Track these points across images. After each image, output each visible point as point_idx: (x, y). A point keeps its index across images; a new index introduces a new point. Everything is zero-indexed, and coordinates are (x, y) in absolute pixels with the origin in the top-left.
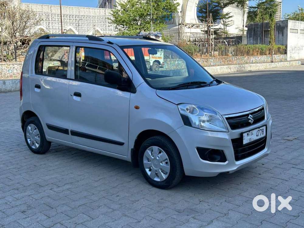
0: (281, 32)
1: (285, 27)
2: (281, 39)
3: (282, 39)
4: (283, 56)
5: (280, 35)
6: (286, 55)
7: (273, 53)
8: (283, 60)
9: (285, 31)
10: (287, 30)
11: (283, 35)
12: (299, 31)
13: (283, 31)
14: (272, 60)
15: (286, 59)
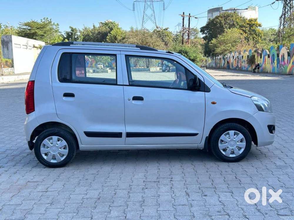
0: (6, 47)
1: (9, 42)
2: (6, 53)
3: (8, 53)
4: (11, 69)
5: (5, 49)
6: (13, 68)
7: (2, 66)
8: (11, 73)
9: (9, 45)
10: (12, 45)
11: (8, 49)
12: (22, 46)
13: (8, 45)
14: (2, 73)
15: (14, 72)
